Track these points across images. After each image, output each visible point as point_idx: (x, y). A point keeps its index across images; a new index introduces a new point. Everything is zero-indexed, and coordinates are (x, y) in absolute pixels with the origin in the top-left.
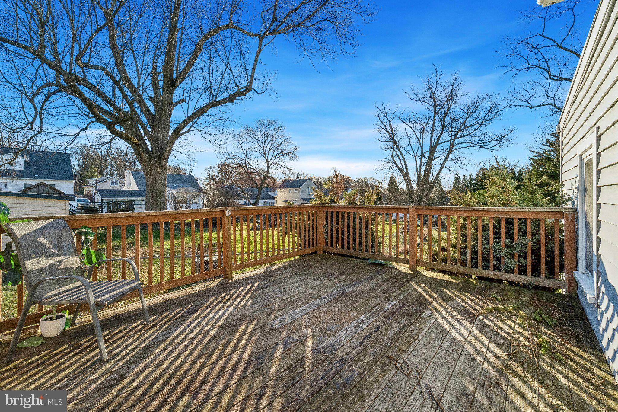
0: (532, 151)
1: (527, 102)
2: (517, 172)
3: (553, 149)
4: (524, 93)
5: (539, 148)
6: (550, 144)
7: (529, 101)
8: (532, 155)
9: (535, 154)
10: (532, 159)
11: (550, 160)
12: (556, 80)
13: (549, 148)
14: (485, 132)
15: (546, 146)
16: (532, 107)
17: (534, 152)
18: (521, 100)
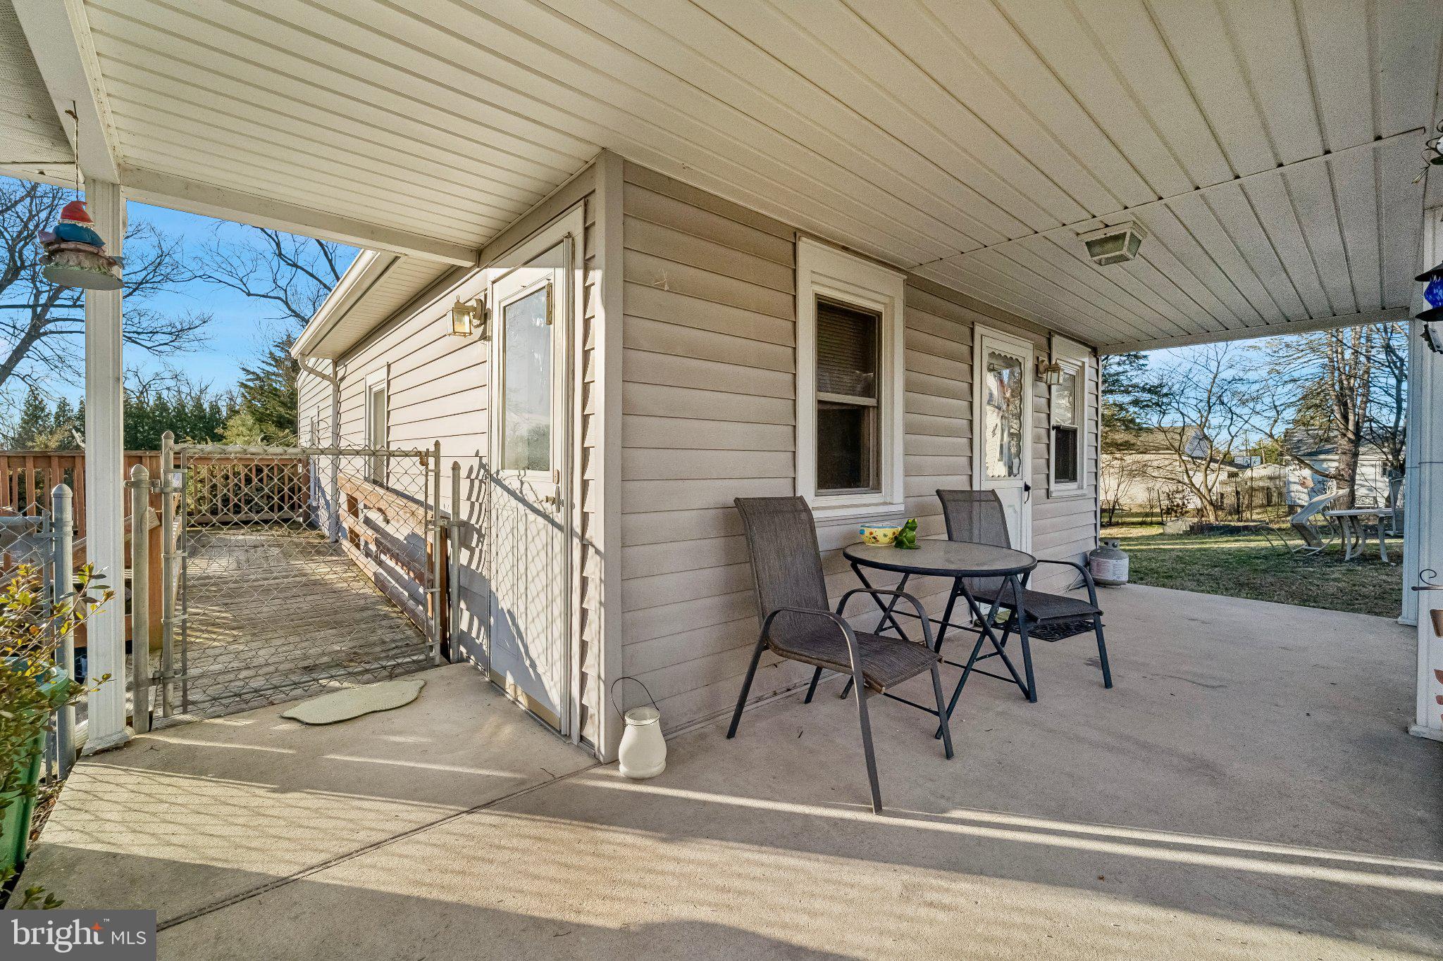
0: (244, 369)
1: (241, 281)
2: (206, 406)
3: (281, 372)
4: (236, 262)
5: (256, 366)
6: (278, 362)
7: (244, 280)
8: (243, 377)
9: (251, 376)
10: (243, 385)
11: (275, 393)
12: (289, 264)
13: (275, 369)
14: (141, 307)
15: (270, 364)
16: (249, 294)
17: (248, 372)
18: (231, 274)
